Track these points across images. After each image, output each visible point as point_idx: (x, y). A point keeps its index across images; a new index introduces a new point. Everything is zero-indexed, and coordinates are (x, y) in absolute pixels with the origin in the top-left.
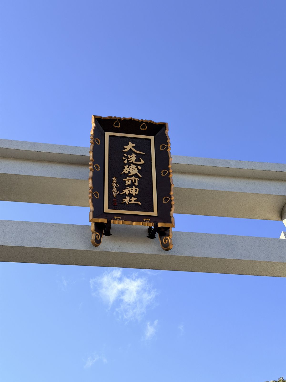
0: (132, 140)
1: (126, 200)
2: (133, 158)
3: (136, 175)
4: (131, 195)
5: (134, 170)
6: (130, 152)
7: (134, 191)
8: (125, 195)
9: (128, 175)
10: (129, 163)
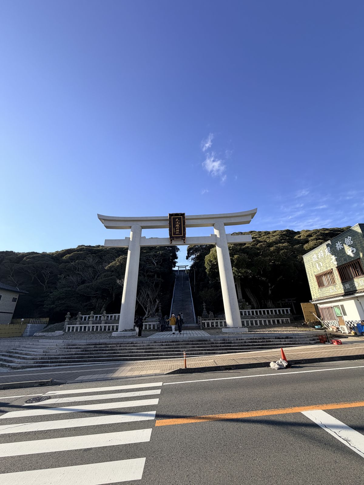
0: (177, 218)
1: (177, 233)
2: (178, 223)
3: (178, 227)
4: (177, 232)
5: (178, 226)
6: (177, 221)
7: (178, 231)
8: (176, 232)
9: (176, 227)
10: (177, 224)
